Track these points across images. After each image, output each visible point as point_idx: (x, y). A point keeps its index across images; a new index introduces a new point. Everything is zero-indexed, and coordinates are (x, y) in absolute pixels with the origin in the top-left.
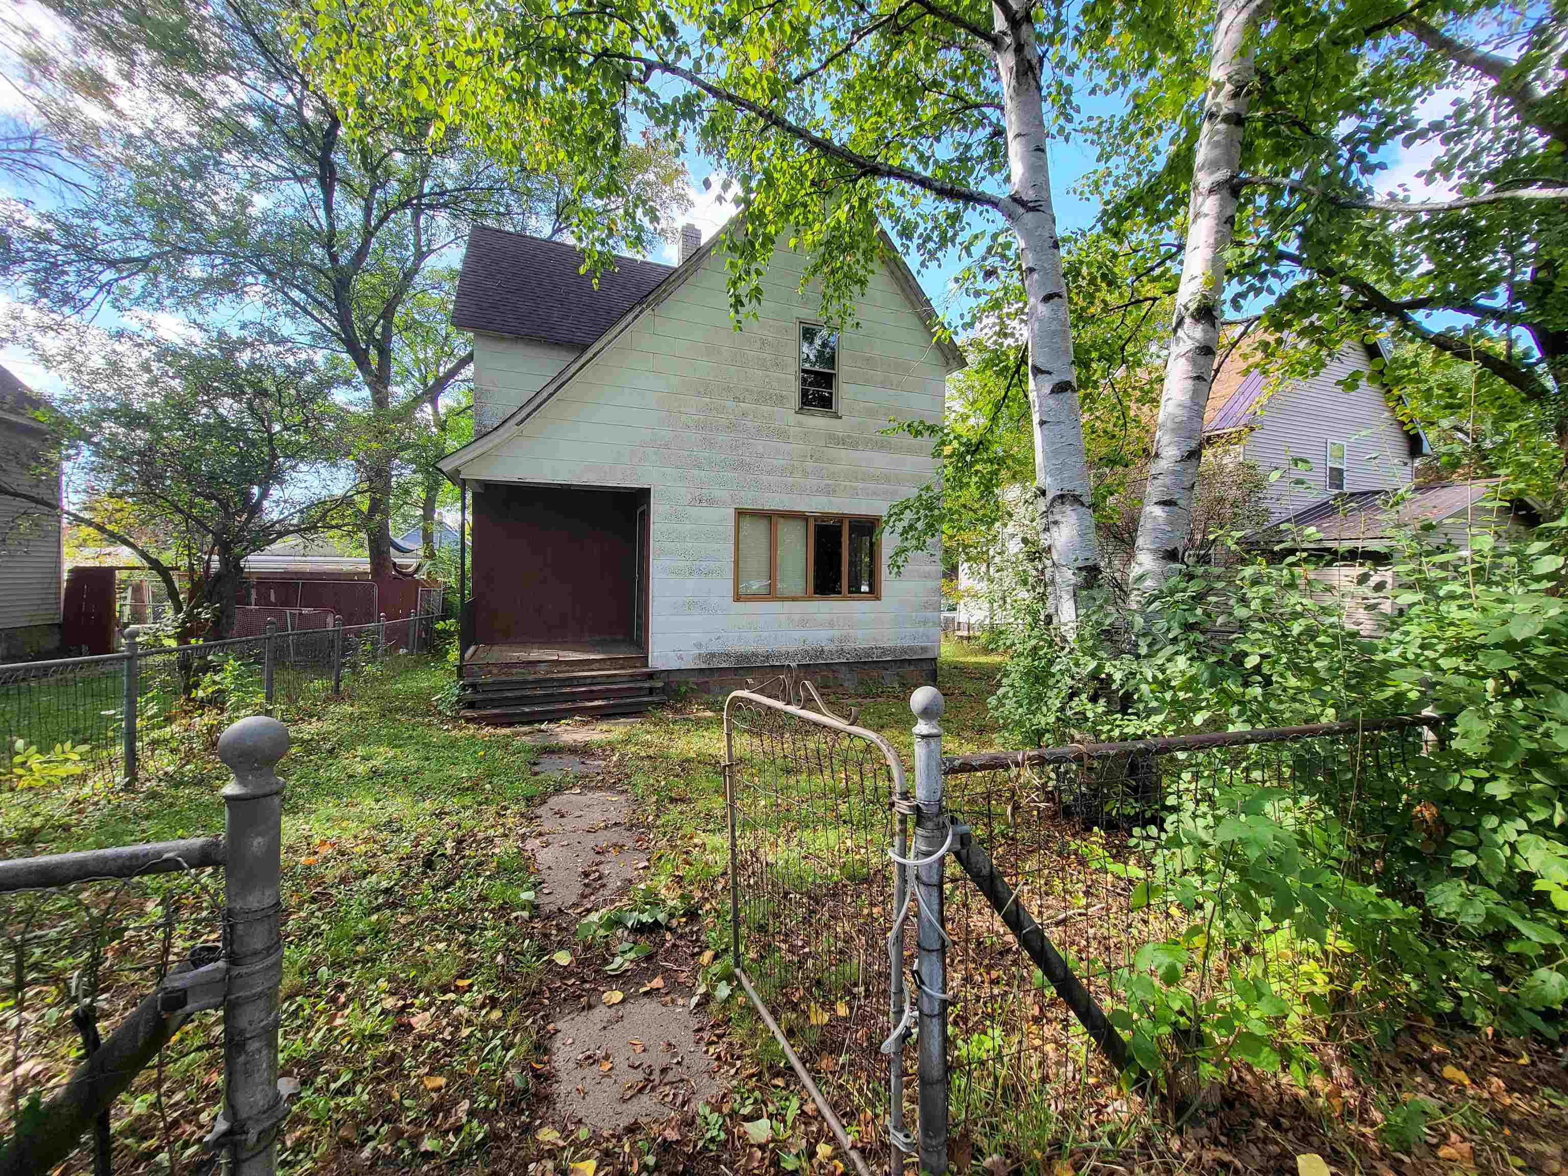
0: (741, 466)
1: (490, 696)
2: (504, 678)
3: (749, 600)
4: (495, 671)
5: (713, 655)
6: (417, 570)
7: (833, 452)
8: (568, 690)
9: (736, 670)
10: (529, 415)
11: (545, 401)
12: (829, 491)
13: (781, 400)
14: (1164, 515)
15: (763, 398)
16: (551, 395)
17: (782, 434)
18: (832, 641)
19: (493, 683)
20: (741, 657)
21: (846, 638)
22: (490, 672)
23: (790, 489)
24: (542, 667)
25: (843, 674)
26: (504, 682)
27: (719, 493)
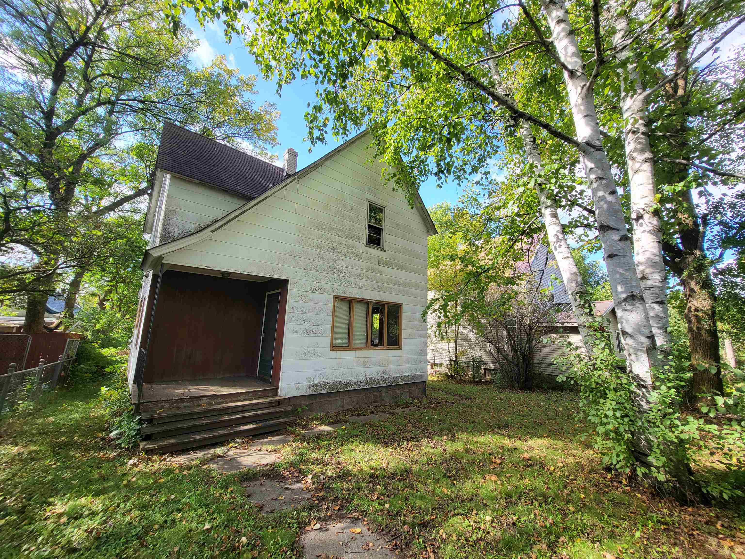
0: (337, 271)
1: (165, 428)
2: (175, 412)
3: (339, 350)
4: (167, 406)
5: (316, 385)
6: (57, 327)
7: (381, 268)
8: (226, 418)
9: (328, 394)
10: (220, 227)
11: (233, 219)
12: (380, 289)
13: (358, 238)
14: (661, 309)
15: (350, 236)
16: (236, 217)
17: (358, 256)
18: (379, 373)
19: (168, 417)
20: (333, 386)
21: (385, 372)
22: (162, 407)
23: (362, 286)
24: (204, 401)
25: (384, 393)
26: (175, 416)
27: (326, 286)
